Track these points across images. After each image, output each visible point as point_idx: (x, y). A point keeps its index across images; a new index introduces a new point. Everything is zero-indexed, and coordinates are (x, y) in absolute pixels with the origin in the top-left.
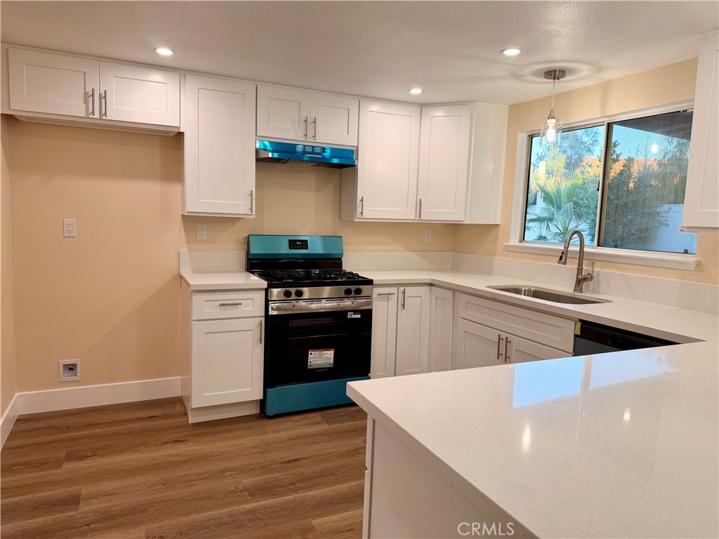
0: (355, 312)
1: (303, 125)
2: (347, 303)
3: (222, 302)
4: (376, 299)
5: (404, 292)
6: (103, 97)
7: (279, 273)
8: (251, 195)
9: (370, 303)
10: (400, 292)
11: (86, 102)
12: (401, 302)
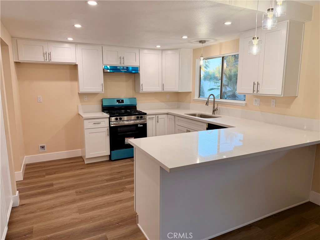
0: (141, 124)
1: (119, 59)
2: (138, 121)
3: (94, 123)
4: (148, 120)
5: (158, 117)
6: (50, 54)
7: (113, 112)
8: (102, 85)
9: (146, 121)
10: (156, 117)
11: (44, 56)
12: (157, 120)
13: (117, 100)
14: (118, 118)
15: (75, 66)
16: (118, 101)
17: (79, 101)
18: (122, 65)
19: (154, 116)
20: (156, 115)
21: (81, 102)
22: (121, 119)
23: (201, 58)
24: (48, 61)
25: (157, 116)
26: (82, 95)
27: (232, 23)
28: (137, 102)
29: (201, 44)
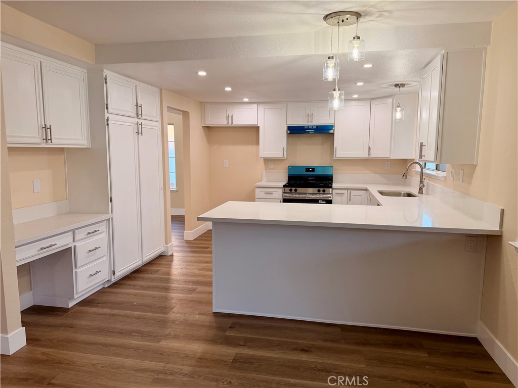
0: (323, 200)
1: (306, 117)
2: (318, 196)
3: (266, 192)
4: (335, 195)
5: (350, 193)
6: (232, 117)
11: (227, 119)
12: (349, 198)
13: (306, 168)
14: (293, 189)
15: (256, 129)
16: (308, 169)
17: (264, 167)
18: (310, 124)
19: (345, 192)
20: (347, 189)
21: (266, 169)
22: (296, 190)
23: (397, 108)
24: (230, 124)
25: (349, 191)
26: (267, 161)
27: (373, 66)
28: (334, 172)
29: (397, 89)
